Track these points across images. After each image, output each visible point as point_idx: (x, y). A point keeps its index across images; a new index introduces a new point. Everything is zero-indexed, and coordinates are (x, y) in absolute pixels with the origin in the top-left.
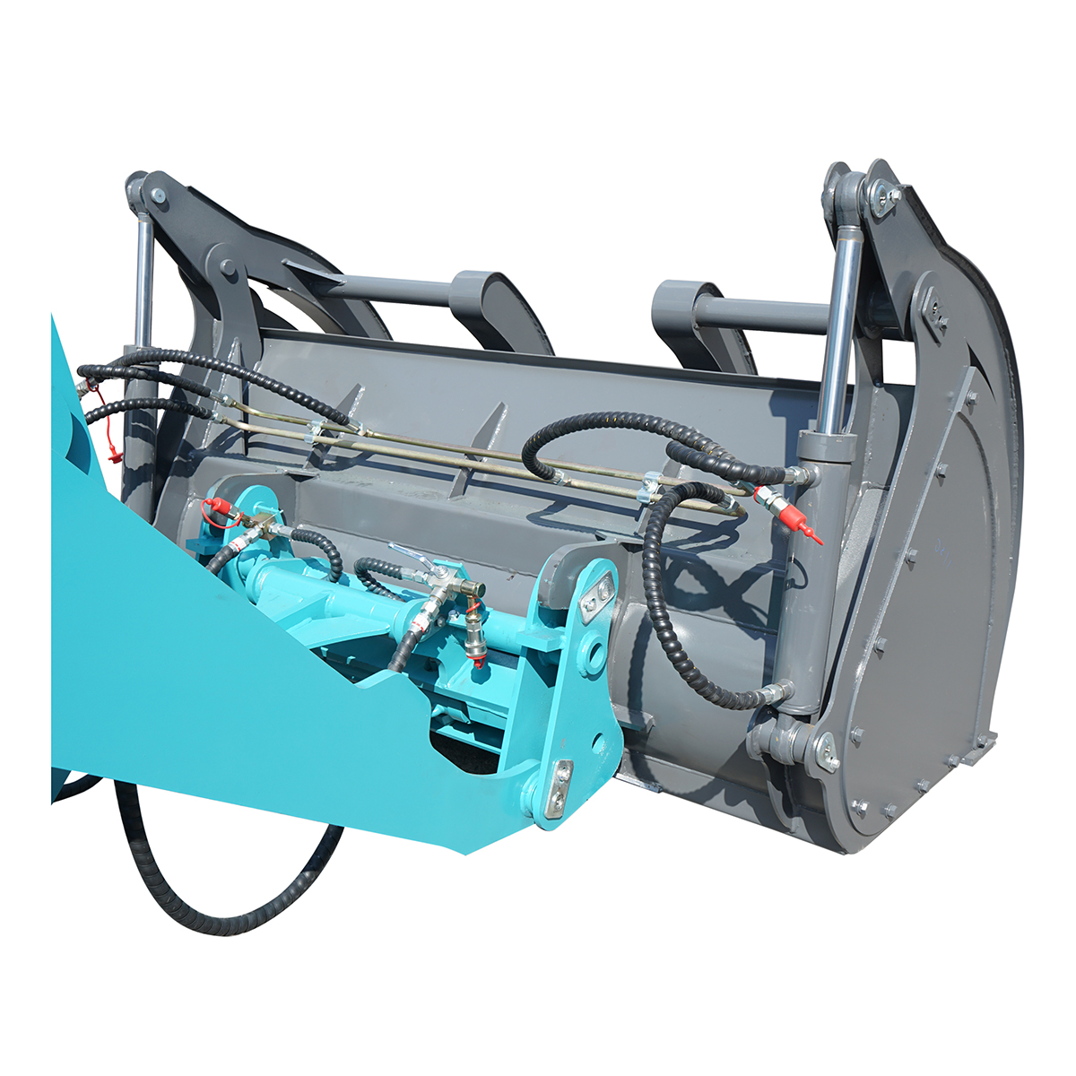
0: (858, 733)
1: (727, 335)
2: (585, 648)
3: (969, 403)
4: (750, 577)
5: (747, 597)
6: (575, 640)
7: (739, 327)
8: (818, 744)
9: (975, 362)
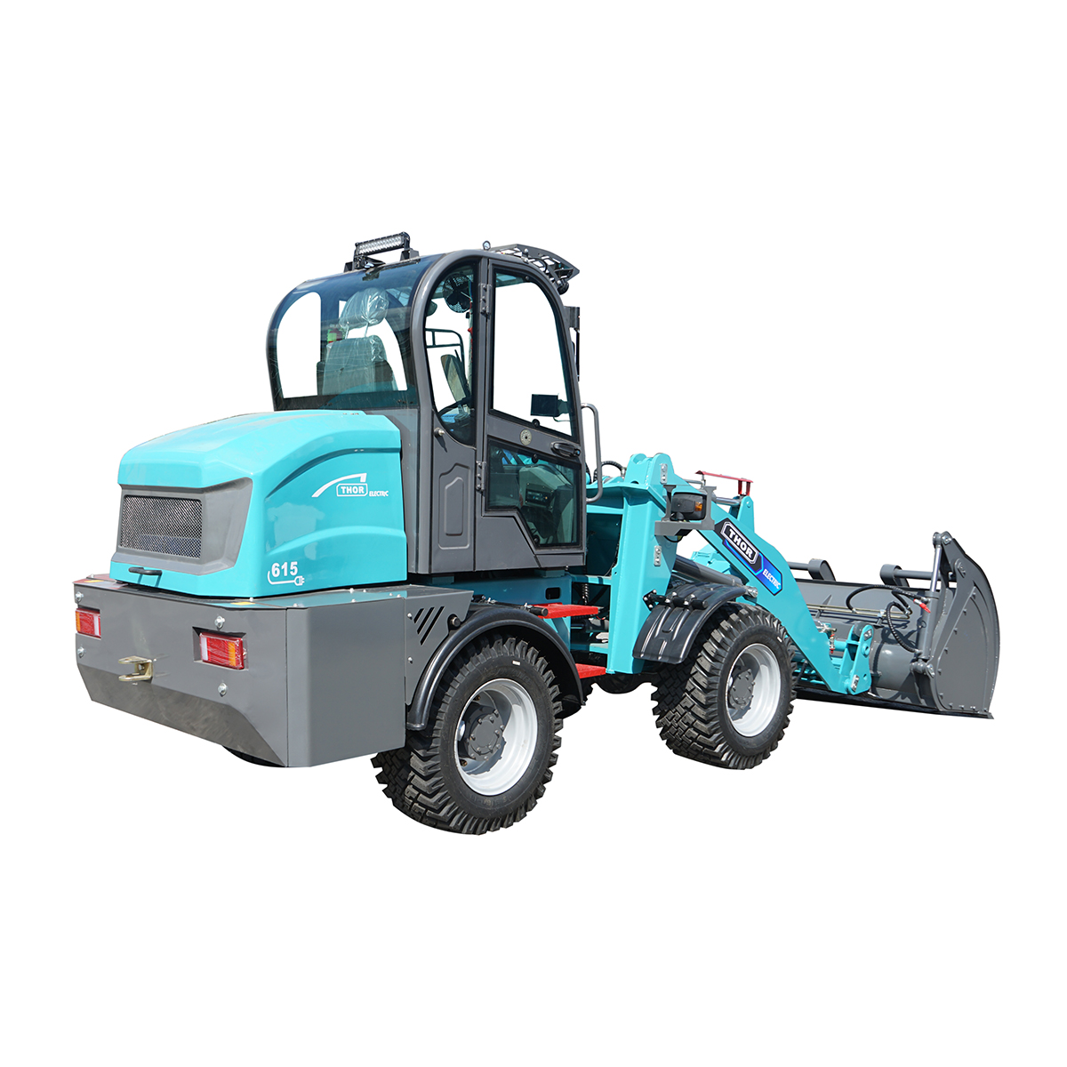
0: (940, 670)
1: (902, 580)
2: (864, 647)
3: (974, 596)
4: (911, 633)
5: (909, 639)
6: (862, 645)
7: (905, 577)
8: (928, 666)
9: (975, 585)
